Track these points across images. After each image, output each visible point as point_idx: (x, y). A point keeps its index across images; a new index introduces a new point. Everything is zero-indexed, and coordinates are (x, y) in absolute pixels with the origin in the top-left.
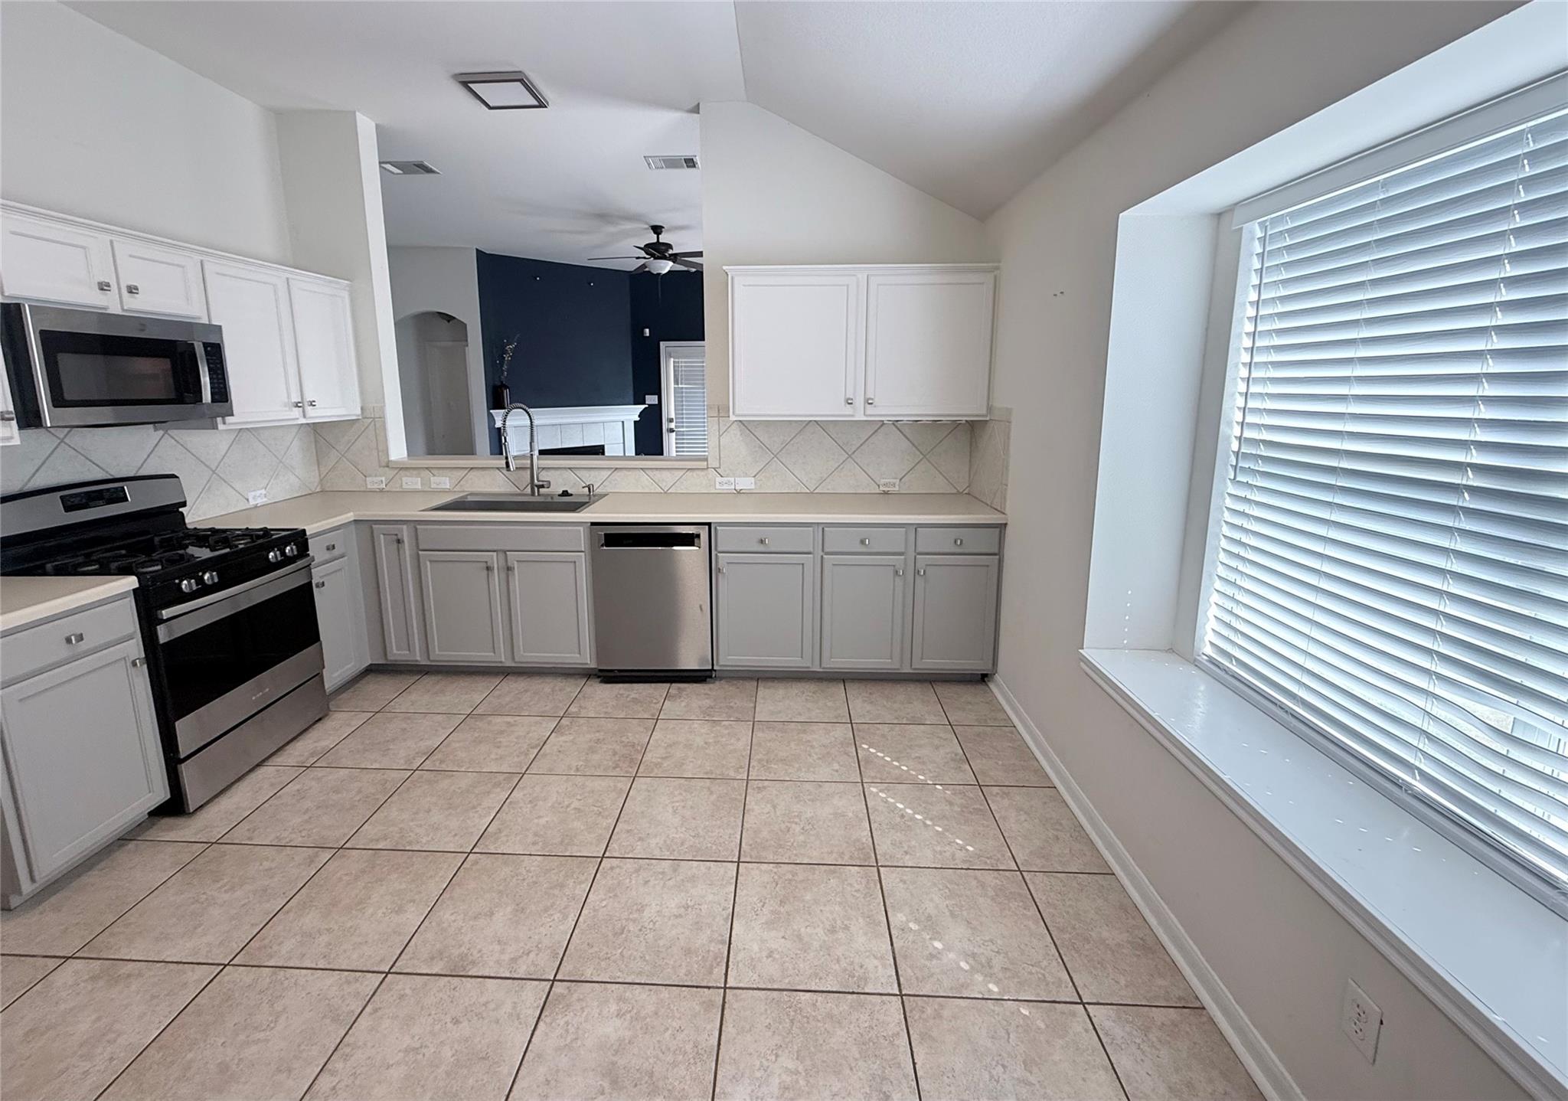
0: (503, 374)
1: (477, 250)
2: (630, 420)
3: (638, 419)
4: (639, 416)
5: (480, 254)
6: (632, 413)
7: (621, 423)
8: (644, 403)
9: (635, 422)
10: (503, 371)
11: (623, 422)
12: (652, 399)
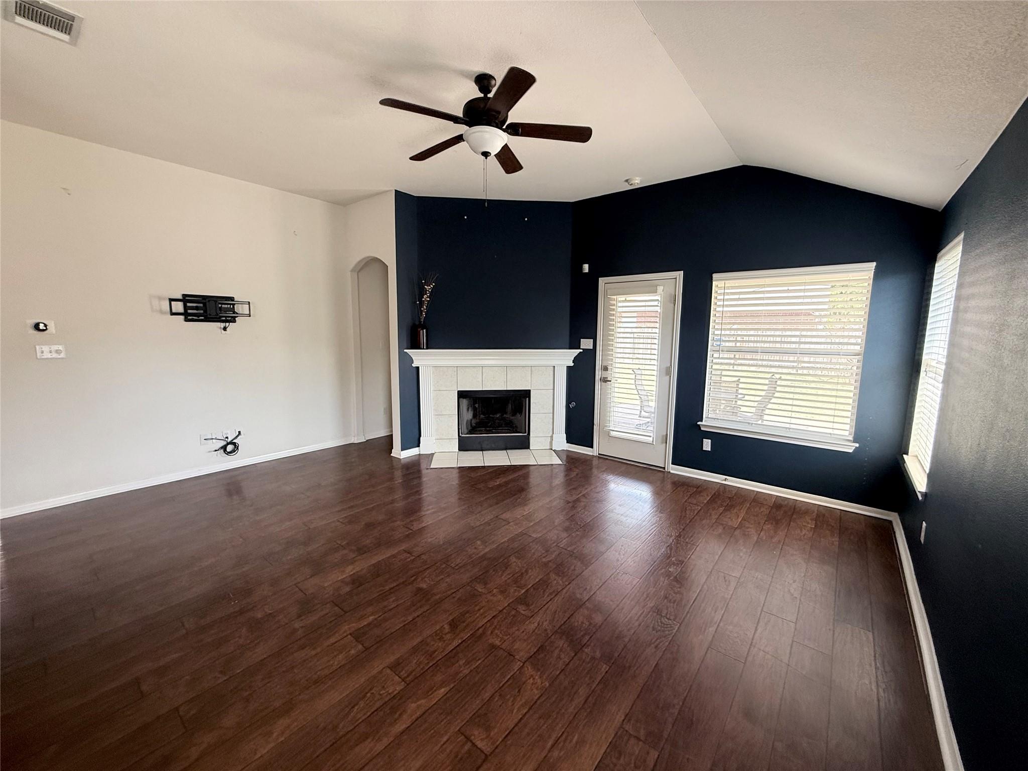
0: (422, 313)
1: (395, 190)
2: (561, 365)
3: (572, 364)
4: (573, 362)
5: (398, 194)
6: (565, 358)
7: (552, 367)
8: (579, 348)
9: (568, 367)
10: (422, 312)
11: (554, 367)
12: (586, 344)
